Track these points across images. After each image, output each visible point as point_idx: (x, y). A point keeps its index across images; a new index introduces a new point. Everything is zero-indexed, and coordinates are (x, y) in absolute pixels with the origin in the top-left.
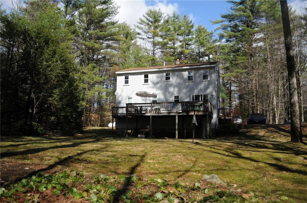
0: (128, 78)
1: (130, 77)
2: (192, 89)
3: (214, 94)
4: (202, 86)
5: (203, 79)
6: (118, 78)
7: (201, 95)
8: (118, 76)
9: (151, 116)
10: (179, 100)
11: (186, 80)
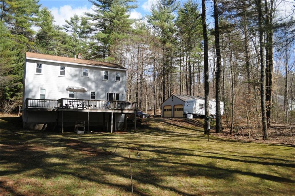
0: (40, 66)
1: (43, 65)
2: (107, 87)
3: (124, 93)
4: (115, 85)
5: (117, 80)
6: (28, 64)
7: (114, 94)
8: (28, 62)
9: (88, 113)
10: (95, 96)
11: (102, 77)
